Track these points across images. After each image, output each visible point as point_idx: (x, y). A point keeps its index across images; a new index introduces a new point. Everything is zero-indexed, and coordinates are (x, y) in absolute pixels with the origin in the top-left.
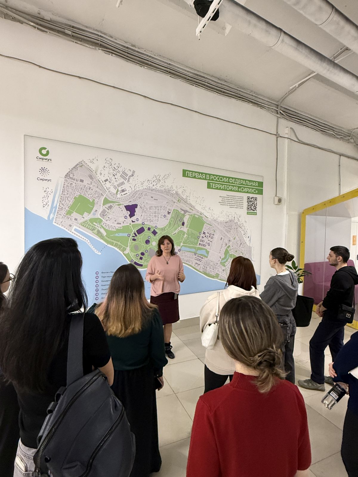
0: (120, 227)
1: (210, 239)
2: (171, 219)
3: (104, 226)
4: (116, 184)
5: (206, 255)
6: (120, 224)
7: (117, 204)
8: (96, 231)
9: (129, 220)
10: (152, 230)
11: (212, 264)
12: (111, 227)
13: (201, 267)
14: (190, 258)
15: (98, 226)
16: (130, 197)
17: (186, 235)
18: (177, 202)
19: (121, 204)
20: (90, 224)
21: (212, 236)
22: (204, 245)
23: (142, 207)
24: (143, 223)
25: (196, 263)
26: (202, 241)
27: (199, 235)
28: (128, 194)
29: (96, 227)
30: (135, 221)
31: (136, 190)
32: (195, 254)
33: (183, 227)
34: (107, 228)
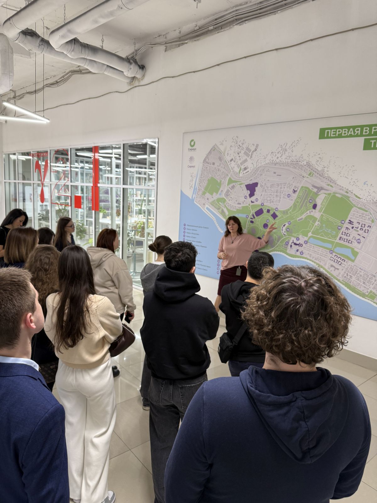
0: (240, 208)
1: (361, 232)
2: (296, 199)
3: (227, 205)
4: (239, 162)
5: (353, 258)
6: (240, 204)
7: (239, 183)
8: (220, 210)
9: (249, 200)
10: (272, 212)
11: (362, 274)
12: (232, 207)
13: (340, 273)
14: (322, 256)
15: (222, 206)
16: (251, 175)
17: (317, 223)
18: (307, 176)
19: (242, 184)
20: (217, 203)
21: (366, 228)
22: (348, 241)
23: (262, 186)
24: (262, 204)
25: (332, 266)
26: (346, 234)
27: (340, 224)
28: (250, 171)
29: (221, 206)
30: (254, 201)
31: (258, 167)
32: (332, 252)
33: (313, 210)
34: (229, 208)
